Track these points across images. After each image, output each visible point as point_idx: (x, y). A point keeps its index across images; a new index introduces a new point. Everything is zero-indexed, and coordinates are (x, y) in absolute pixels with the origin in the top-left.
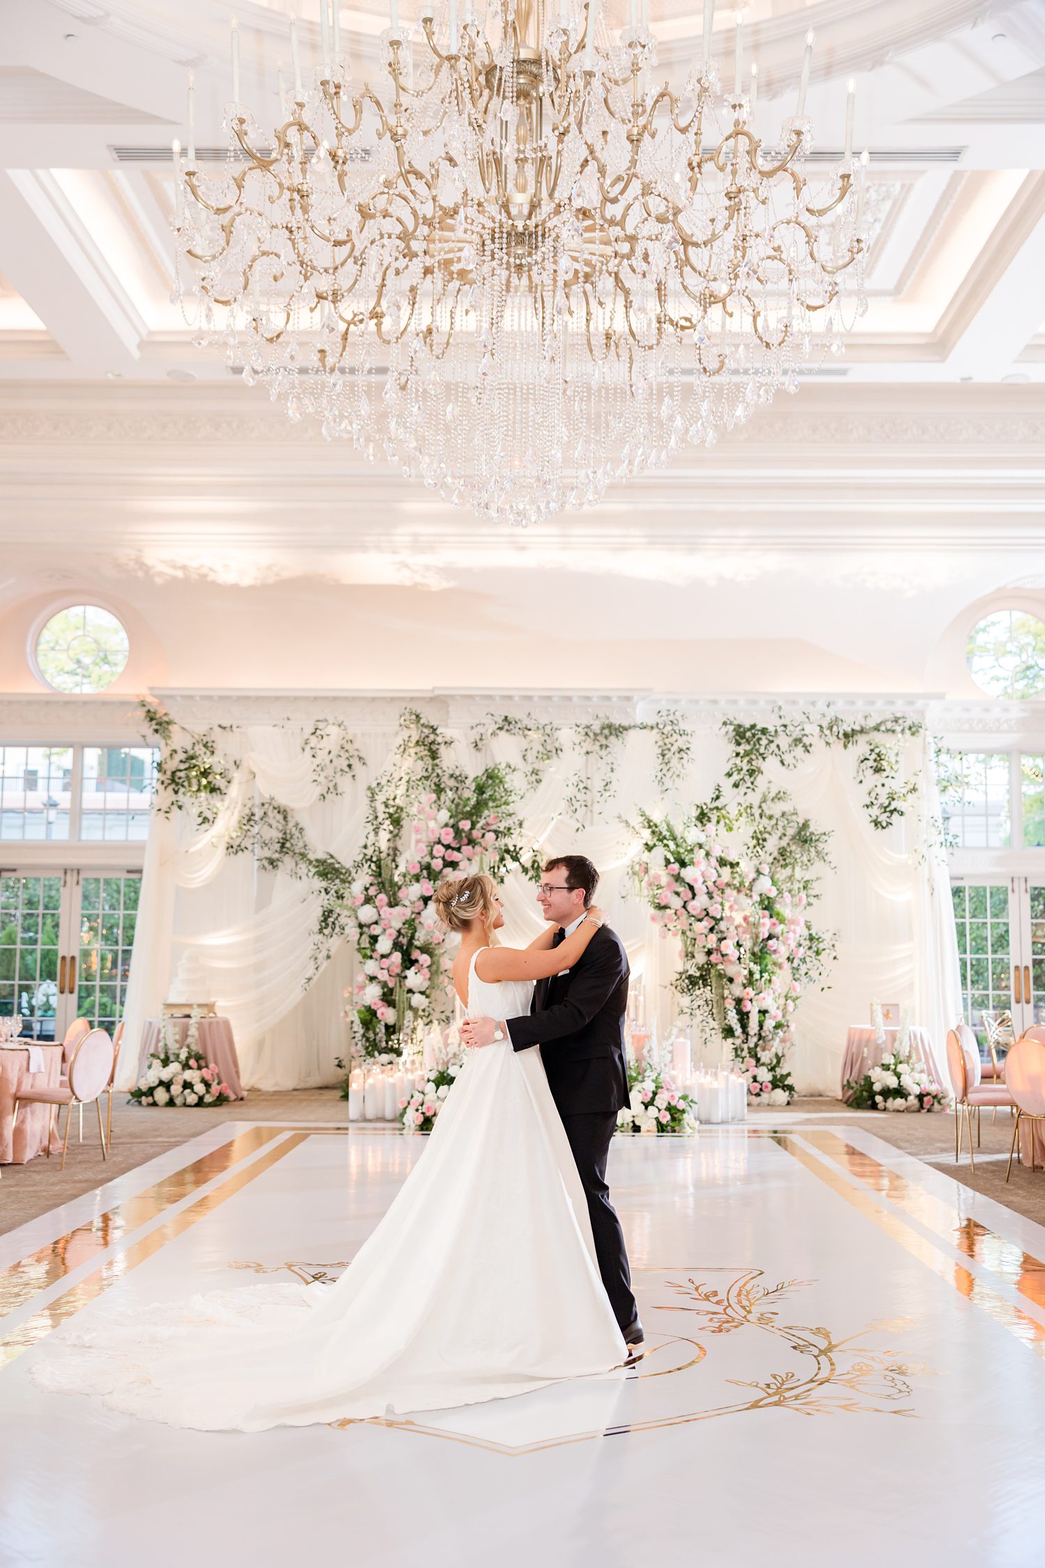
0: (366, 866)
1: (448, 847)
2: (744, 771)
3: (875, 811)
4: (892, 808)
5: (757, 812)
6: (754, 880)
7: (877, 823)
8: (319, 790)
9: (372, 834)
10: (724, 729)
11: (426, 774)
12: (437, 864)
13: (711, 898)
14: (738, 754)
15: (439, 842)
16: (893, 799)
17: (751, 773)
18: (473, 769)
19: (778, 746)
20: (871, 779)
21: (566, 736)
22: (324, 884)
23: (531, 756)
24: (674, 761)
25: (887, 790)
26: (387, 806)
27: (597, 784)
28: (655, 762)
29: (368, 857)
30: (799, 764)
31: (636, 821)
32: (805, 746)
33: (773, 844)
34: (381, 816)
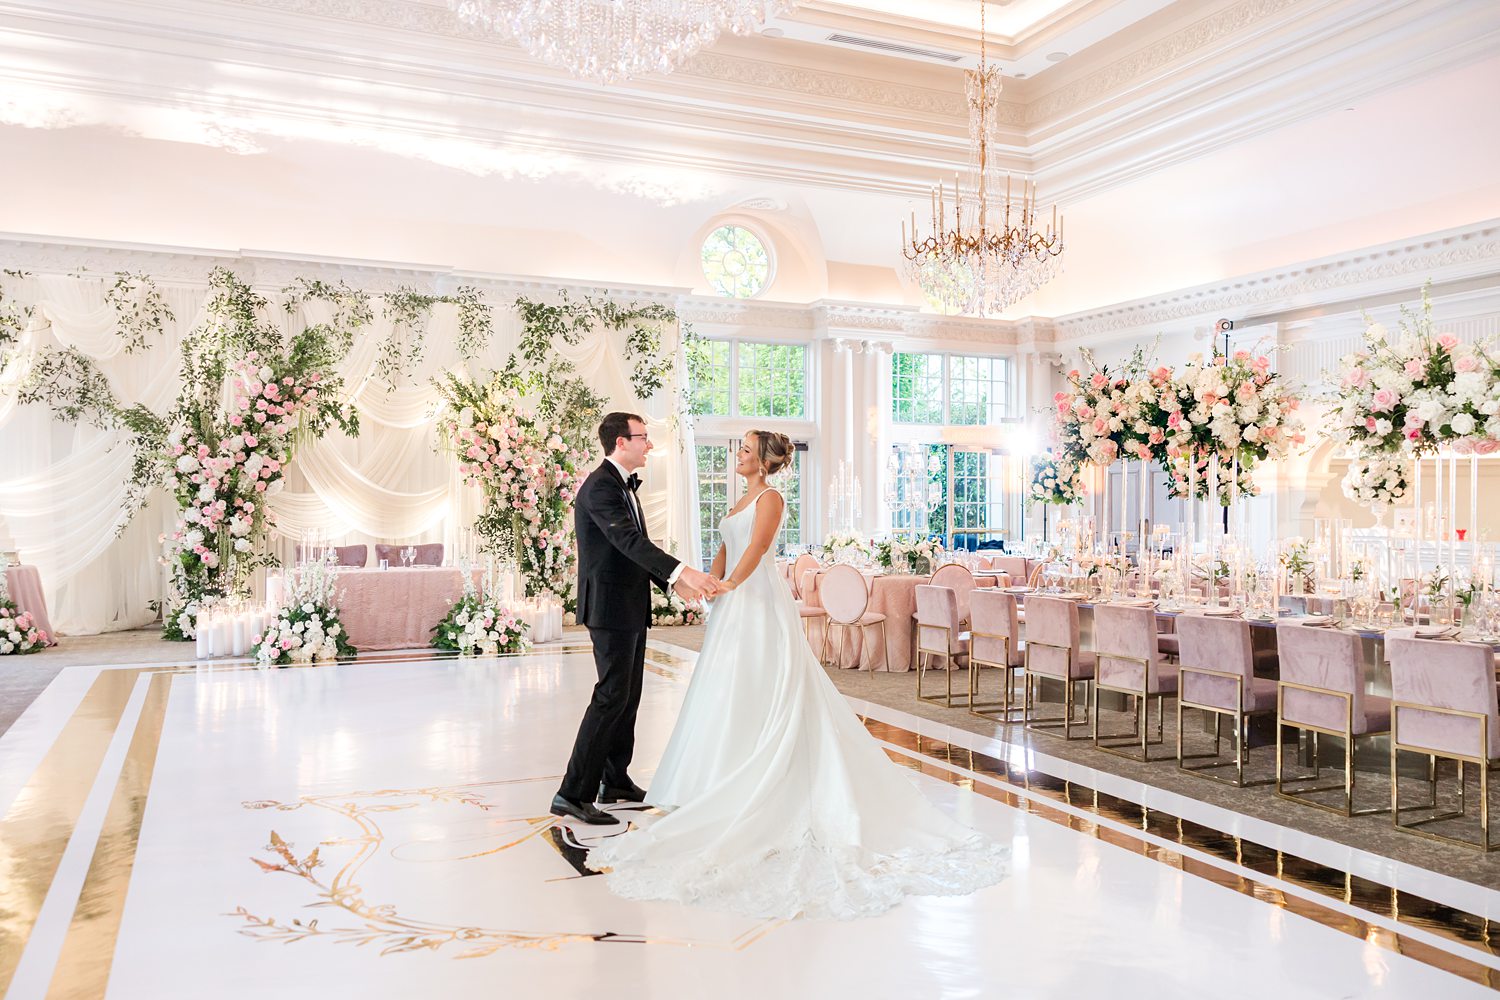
0: (184, 418)
1: (270, 402)
2: (535, 344)
3: (639, 383)
4: (652, 381)
5: (545, 379)
6: (547, 438)
7: (640, 393)
8: (124, 343)
9: (189, 386)
10: (517, 307)
11: (239, 332)
12: (260, 417)
13: (514, 453)
14: (529, 329)
15: (261, 396)
16: (654, 374)
17: (541, 346)
18: (290, 331)
19: (562, 324)
20: (637, 357)
21: (376, 304)
22: (138, 434)
23: (342, 321)
24: (476, 333)
25: (649, 366)
26: (204, 360)
27: (406, 350)
28: (459, 333)
29: (184, 409)
30: (580, 341)
31: (445, 382)
32: (585, 325)
33: (561, 407)
34: (197, 370)
